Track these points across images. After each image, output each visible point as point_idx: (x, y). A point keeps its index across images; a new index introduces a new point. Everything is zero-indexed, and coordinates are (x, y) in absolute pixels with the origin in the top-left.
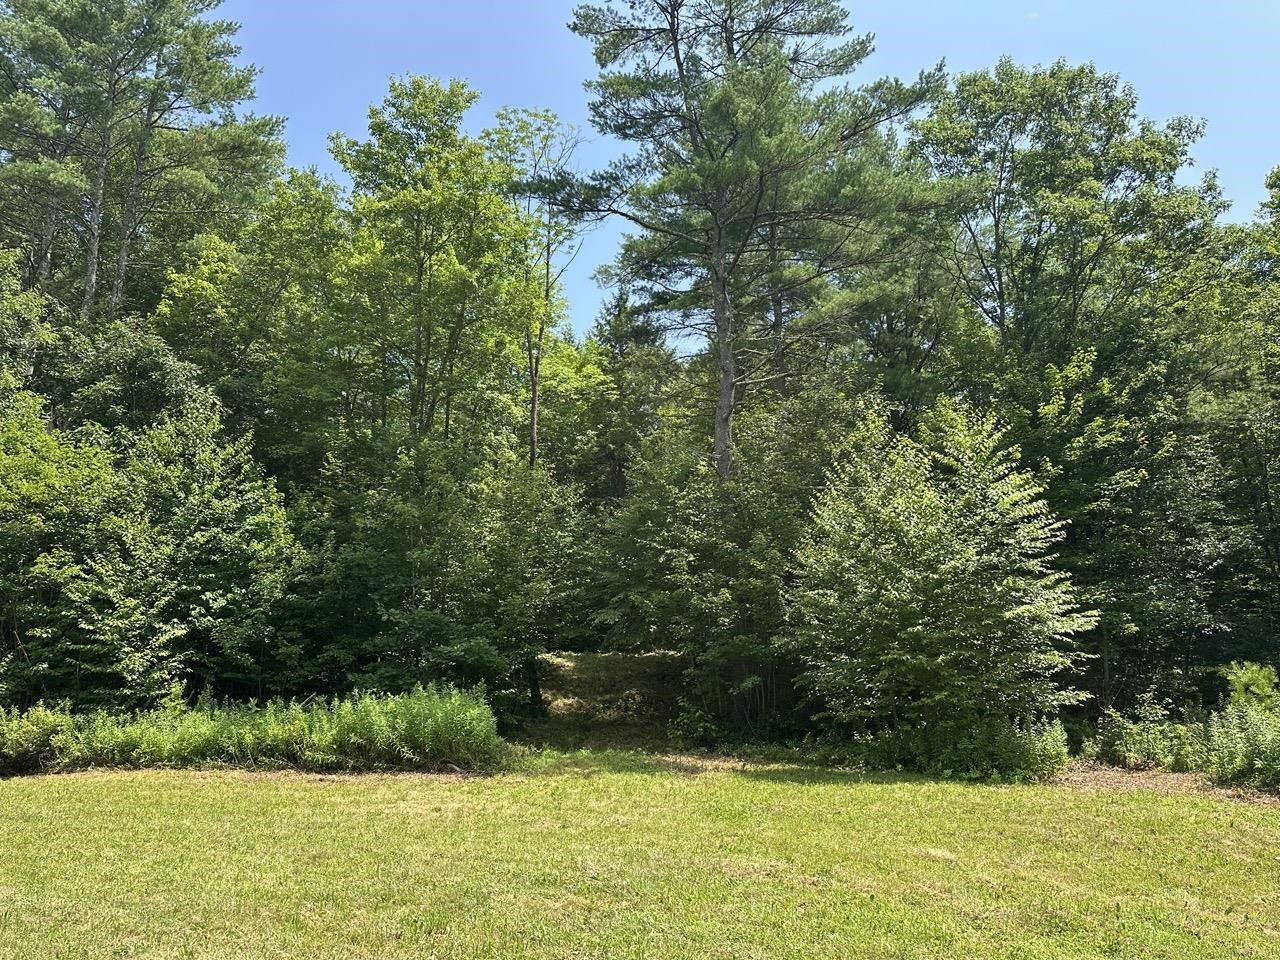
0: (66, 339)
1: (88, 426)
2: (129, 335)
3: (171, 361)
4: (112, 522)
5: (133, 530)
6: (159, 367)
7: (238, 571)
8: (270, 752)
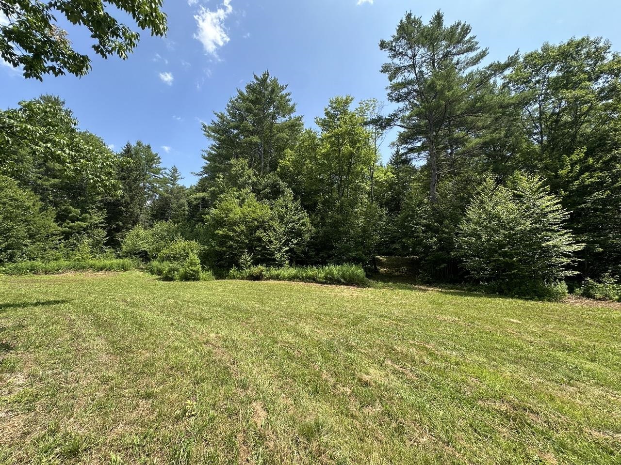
0: (258, 180)
1: (264, 200)
2: (272, 177)
3: (281, 183)
4: (271, 223)
5: (276, 224)
6: (278, 184)
7: (299, 234)
8: (309, 278)
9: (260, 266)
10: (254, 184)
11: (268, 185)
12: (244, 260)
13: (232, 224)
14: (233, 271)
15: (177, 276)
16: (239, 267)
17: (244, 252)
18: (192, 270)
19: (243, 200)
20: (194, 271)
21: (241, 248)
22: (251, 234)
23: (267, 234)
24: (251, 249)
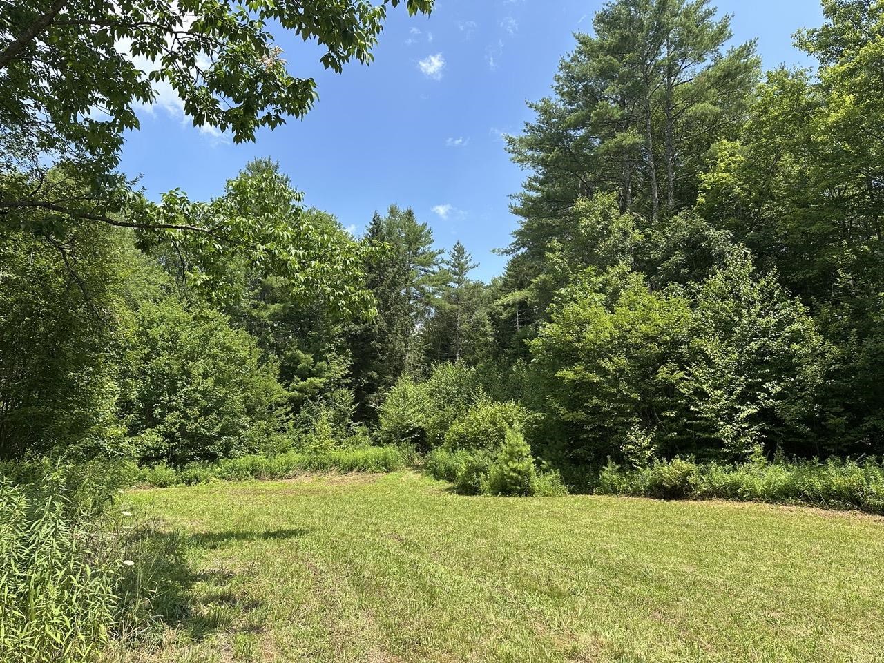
0: (648, 236)
1: (670, 285)
2: (684, 223)
3: (712, 232)
4: (697, 342)
5: (710, 345)
6: (705, 238)
7: (785, 366)
8: (837, 497)
9: (678, 461)
10: (639, 249)
11: (675, 245)
12: (634, 444)
13: (593, 356)
14: (609, 473)
15: (485, 485)
16: (624, 463)
17: (631, 424)
18: (514, 470)
19: (616, 292)
20: (519, 473)
21: (622, 413)
22: (645, 376)
23: (689, 374)
24: (649, 416)
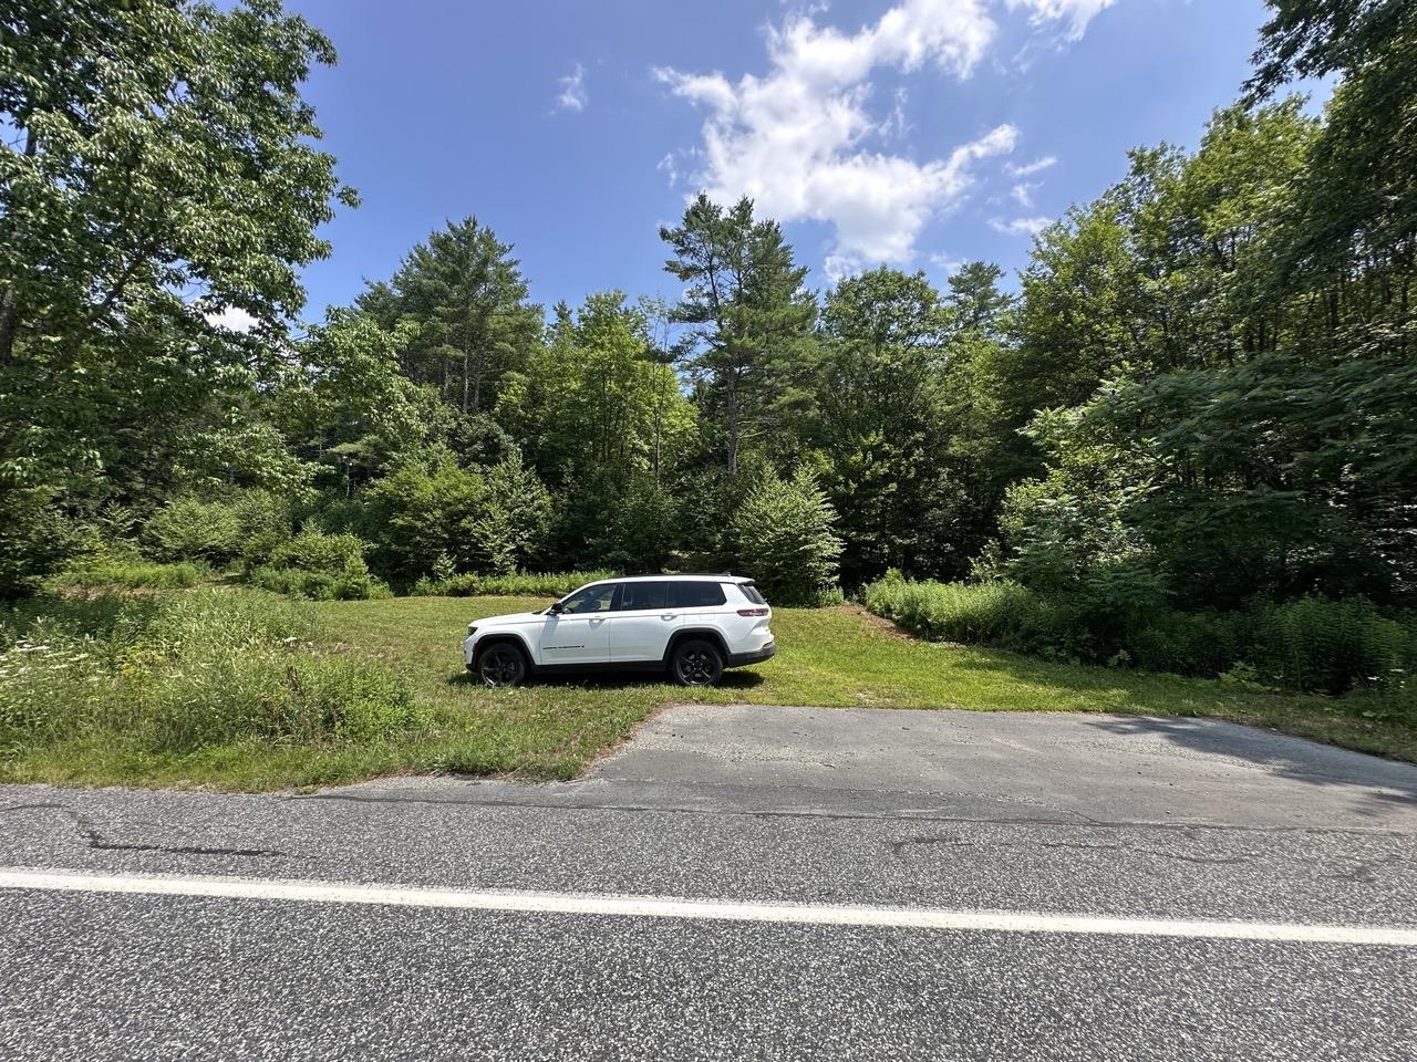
9: (468, 575)
10: (452, 434)
11: (477, 437)
12: (441, 565)
13: (419, 510)
14: (423, 583)
15: (328, 593)
16: (434, 577)
17: (441, 552)
18: (355, 583)
19: (435, 464)
20: (359, 584)
21: (435, 545)
22: (452, 522)
23: (479, 524)
24: (452, 546)
